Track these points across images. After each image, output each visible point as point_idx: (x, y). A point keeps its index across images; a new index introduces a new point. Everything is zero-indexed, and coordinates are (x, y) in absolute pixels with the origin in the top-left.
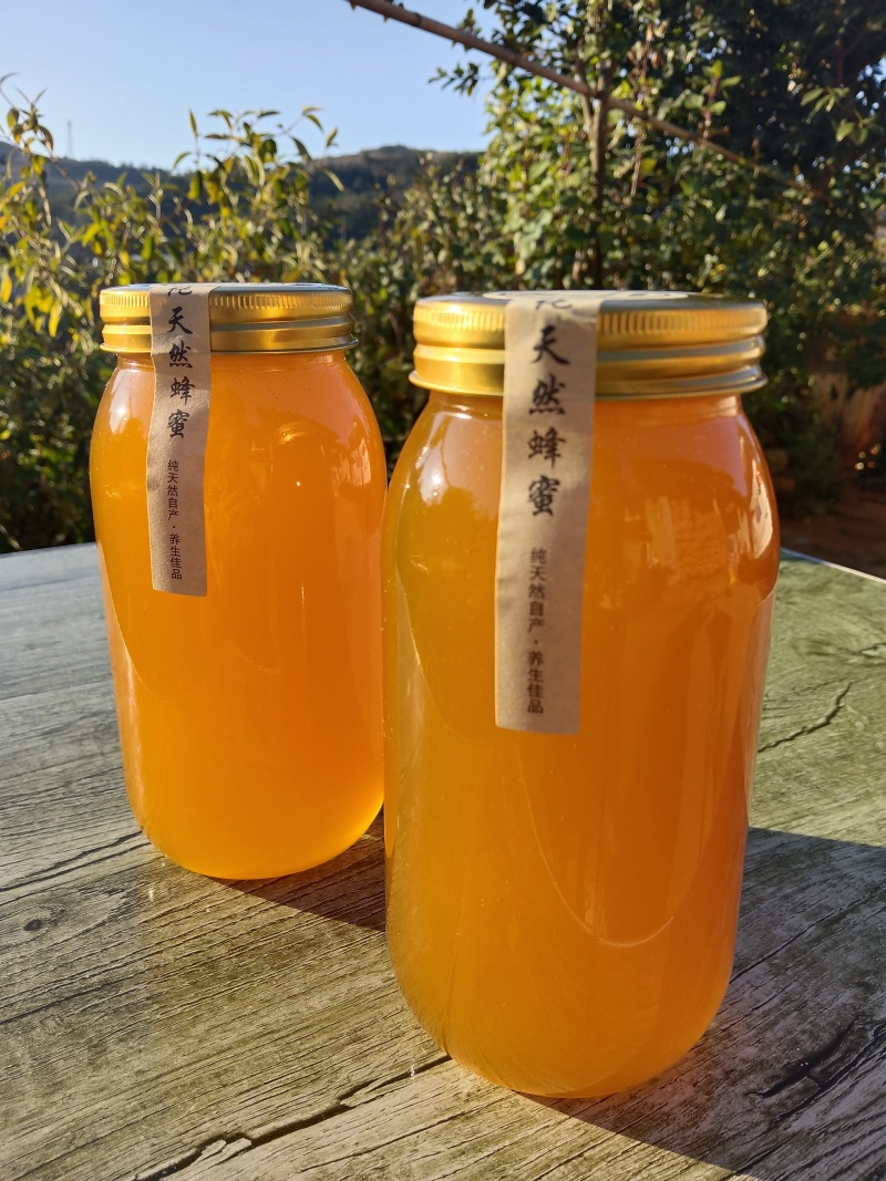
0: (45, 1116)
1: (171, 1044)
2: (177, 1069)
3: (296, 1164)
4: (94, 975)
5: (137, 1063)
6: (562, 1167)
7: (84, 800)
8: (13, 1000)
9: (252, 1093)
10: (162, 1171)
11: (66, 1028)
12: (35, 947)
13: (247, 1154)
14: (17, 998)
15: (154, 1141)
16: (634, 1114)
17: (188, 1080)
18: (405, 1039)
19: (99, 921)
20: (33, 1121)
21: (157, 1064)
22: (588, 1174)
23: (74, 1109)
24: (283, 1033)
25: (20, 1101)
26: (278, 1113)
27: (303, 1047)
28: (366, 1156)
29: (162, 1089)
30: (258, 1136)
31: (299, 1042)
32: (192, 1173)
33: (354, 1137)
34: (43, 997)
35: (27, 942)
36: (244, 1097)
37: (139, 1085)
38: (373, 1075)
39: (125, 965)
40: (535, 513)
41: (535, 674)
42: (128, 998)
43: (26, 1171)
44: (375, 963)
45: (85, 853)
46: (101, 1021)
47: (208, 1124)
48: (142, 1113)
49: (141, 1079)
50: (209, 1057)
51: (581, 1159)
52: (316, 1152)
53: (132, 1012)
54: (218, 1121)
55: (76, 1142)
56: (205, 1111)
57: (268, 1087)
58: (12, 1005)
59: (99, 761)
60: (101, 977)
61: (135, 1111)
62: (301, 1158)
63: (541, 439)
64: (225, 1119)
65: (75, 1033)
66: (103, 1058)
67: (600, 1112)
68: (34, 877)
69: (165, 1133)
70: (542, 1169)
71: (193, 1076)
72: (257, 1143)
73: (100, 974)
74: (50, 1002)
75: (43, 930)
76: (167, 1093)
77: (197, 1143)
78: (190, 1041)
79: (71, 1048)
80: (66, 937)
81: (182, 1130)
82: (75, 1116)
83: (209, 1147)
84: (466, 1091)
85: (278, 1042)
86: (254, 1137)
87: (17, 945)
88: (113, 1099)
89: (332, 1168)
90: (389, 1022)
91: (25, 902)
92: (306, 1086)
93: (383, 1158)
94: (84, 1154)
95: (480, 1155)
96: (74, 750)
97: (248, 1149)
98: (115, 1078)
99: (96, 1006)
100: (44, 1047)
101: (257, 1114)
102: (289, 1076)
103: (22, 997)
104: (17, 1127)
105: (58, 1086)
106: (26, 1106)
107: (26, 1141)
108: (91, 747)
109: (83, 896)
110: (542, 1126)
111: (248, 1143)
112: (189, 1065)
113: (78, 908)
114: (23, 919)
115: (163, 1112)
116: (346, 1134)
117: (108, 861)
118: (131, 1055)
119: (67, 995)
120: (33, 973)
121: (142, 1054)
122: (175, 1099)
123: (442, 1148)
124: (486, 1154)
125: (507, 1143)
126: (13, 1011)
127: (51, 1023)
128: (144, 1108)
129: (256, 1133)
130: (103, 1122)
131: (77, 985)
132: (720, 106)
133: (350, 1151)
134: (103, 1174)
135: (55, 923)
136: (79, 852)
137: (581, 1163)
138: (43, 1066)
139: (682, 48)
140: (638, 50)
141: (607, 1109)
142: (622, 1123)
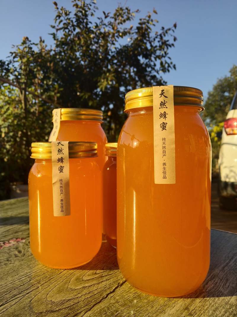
132: (58, 95)
139: (48, 81)
140: (36, 81)
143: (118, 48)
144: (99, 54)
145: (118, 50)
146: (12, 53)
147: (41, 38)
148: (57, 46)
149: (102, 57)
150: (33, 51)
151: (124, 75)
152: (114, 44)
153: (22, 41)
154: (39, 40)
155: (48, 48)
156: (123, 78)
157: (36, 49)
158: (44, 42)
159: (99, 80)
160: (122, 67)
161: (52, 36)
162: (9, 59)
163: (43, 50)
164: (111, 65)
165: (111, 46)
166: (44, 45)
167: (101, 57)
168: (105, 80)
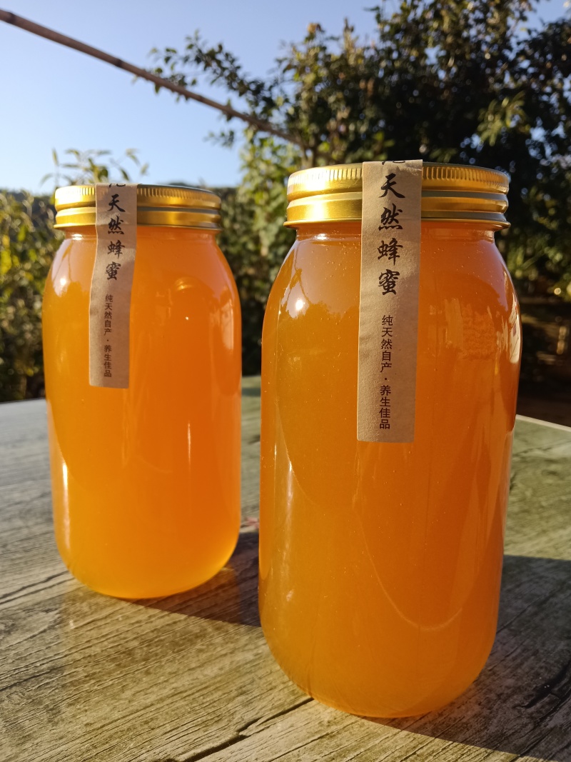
1: (108, 705)
2: (116, 721)
4: (43, 664)
5: (85, 719)
7: (18, 555)
9: (174, 732)
11: (28, 699)
16: (444, 725)
17: (125, 727)
18: (276, 690)
19: (42, 629)
21: (100, 719)
23: (42, 753)
24: (190, 692)
26: (195, 744)
27: (205, 701)
29: (107, 734)
30: (184, 760)
31: (202, 697)
33: (253, 755)
34: (7, 680)
36: (168, 735)
37: (89, 732)
38: (259, 715)
39: (66, 656)
40: (384, 293)
41: (385, 401)
42: (71, 677)
44: (246, 645)
45: (24, 588)
46: (53, 693)
47: (145, 755)
48: (94, 752)
49: (89, 729)
50: (137, 711)
51: (415, 756)
53: (76, 686)
54: (151, 752)
56: (141, 747)
57: (185, 728)
59: (25, 532)
60: (49, 665)
61: (88, 750)
63: (386, 245)
64: (157, 751)
65: (35, 702)
66: (59, 717)
67: (421, 726)
71: (129, 725)
73: (47, 663)
74: (12, 683)
76: (111, 737)
78: (122, 702)
79: (33, 712)
80: (18, 641)
84: (326, 720)
85: (187, 698)
88: (70, 743)
90: (264, 681)
92: (212, 725)
98: (70, 730)
99: (47, 684)
100: (13, 713)
101: (180, 745)
102: (199, 720)
105: (27, 738)
106: (4, 753)
108: (19, 523)
109: (27, 615)
110: (384, 738)
112: (124, 717)
113: (24, 622)
115: (111, 749)
116: (248, 754)
117: (42, 592)
118: (79, 713)
119: (25, 678)
121: (88, 713)
122: (118, 740)
123: (318, 757)
124: (349, 758)
125: (362, 750)
127: (15, 697)
128: (95, 747)
129: (182, 758)
130: (65, 759)
131: (31, 671)
135: (9, 633)
136: (20, 587)
138: (13, 725)
139: (358, 124)
140: (332, 124)
141: (426, 724)
142: (438, 731)
143: (535, 31)
144: (484, 48)
145: (534, 35)
146: (280, 61)
147: (346, 21)
148: (384, 37)
149: (492, 55)
150: (329, 56)
151: (545, 98)
152: (523, 18)
153: (306, 34)
154: (343, 25)
155: (361, 43)
156: (542, 106)
157: (335, 50)
158: (352, 30)
159: (480, 117)
160: (542, 77)
161: (374, 14)
162: (272, 76)
163: (352, 51)
164: (512, 75)
165: (516, 24)
166: (352, 36)
167: (487, 56)
168: (498, 117)
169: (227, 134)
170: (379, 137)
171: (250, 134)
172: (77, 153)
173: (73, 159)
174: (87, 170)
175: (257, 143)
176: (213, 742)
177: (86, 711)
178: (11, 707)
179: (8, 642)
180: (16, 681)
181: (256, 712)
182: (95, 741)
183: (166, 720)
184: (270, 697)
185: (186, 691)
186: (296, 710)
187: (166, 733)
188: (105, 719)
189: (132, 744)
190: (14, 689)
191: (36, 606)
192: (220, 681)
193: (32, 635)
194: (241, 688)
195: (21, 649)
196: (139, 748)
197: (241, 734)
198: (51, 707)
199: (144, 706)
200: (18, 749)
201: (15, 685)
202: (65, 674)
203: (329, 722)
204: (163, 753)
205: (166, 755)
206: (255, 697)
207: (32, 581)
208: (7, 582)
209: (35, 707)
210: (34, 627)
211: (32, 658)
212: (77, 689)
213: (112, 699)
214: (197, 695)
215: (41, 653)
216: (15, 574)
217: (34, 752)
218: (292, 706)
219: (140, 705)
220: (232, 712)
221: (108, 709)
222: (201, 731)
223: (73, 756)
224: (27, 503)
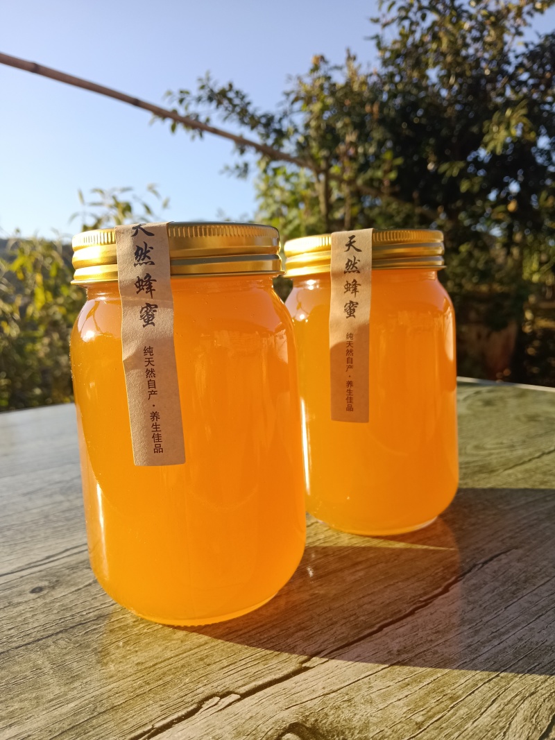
0: (69, 697)
1: (159, 645)
2: (168, 659)
3: (280, 705)
4: (89, 613)
5: (136, 659)
6: (487, 684)
7: (60, 524)
8: (29, 632)
9: (232, 667)
10: (173, 720)
11: (75, 644)
12: (40, 602)
13: (238, 704)
14: (32, 631)
15: (162, 703)
16: (525, 649)
17: (179, 664)
18: (338, 625)
20: (59, 701)
21: (151, 658)
22: (508, 686)
23: (92, 691)
24: (246, 630)
25: (47, 689)
26: (255, 677)
27: (262, 637)
28: (334, 694)
29: (161, 671)
30: (244, 691)
31: (258, 635)
32: (198, 720)
33: (320, 684)
34: (52, 628)
35: (34, 599)
36: (226, 670)
37: (141, 671)
38: (322, 648)
39: (113, 605)
42: (119, 623)
43: (60, 732)
44: (300, 587)
45: (66, 550)
46: (101, 637)
47: (202, 689)
48: (148, 688)
49: (141, 667)
50: (191, 649)
51: (498, 678)
52: (294, 696)
53: (124, 630)
54: (209, 686)
55: (98, 709)
56: (197, 681)
57: (243, 662)
58: (28, 635)
59: (66, 505)
60: (96, 613)
61: (140, 687)
62: (283, 702)
64: (215, 684)
65: (82, 646)
66: (108, 658)
68: (32, 565)
69: (169, 698)
70: (472, 687)
71: (183, 662)
72: (244, 696)
73: (94, 611)
74: (58, 630)
75: (45, 592)
76: (164, 674)
77: (197, 700)
78: (174, 642)
79: (81, 655)
80: (63, 594)
81: (182, 694)
82: (94, 694)
83: (207, 702)
84: (395, 649)
85: (243, 636)
86: (241, 692)
87: (26, 602)
88: (121, 681)
89: (309, 704)
90: (323, 617)
91: (27, 579)
92: (272, 658)
93: (347, 694)
94: (106, 716)
95: (421, 685)
96: (47, 500)
97: (239, 700)
98: (121, 669)
99: (95, 629)
100: (59, 656)
101: (239, 679)
102: (258, 654)
103: (36, 630)
104: (47, 705)
105: (75, 678)
106: (53, 692)
107: (56, 713)
108: (59, 498)
109: (72, 572)
110: (461, 663)
111: (238, 697)
112: (177, 655)
113: (69, 578)
114: (29, 587)
115: (164, 685)
116: (313, 683)
118: (130, 654)
119: (71, 625)
120: (42, 616)
121: (139, 653)
122: (172, 676)
123: (391, 684)
124: (425, 683)
125: (439, 675)
126: (31, 638)
127: (61, 642)
128: (148, 684)
129: (243, 690)
130: (117, 695)
131: (77, 619)
132: (393, 175)
133: (320, 692)
134: (125, 727)
135: (53, 588)
136: (63, 549)
137: (500, 680)
138: (60, 667)
139: (367, 146)
140: (342, 148)
141: (505, 648)
142: (520, 655)
143: (532, 43)
144: (483, 64)
145: (531, 47)
146: (288, 94)
147: (348, 51)
148: (385, 63)
149: (492, 71)
150: (334, 85)
151: (547, 107)
152: (519, 33)
153: (310, 65)
154: (345, 55)
155: (363, 71)
156: (545, 115)
157: (339, 79)
158: (354, 58)
159: (485, 129)
160: (542, 87)
161: (374, 43)
162: (281, 109)
163: (356, 79)
164: (513, 88)
165: (513, 39)
166: (355, 65)
167: (487, 72)
168: (502, 127)
169: (241, 165)
170: (388, 156)
171: (263, 165)
172: (101, 192)
173: (97, 198)
174: (111, 207)
175: (270, 173)
176: (275, 675)
177: (137, 652)
178: (57, 651)
179: (52, 596)
180: (62, 629)
181: (318, 645)
182: (147, 678)
183: (222, 656)
184: (332, 632)
185: (241, 630)
186: (362, 642)
187: (223, 668)
188: (157, 658)
189: (187, 680)
190: (60, 635)
191: (81, 564)
192: (276, 620)
193: (77, 588)
194: (299, 624)
195: (67, 601)
196: (195, 682)
197: (304, 665)
198: (100, 650)
199: (198, 645)
200: (67, 687)
201: (61, 632)
202: (112, 620)
203: (398, 651)
204: (222, 686)
205: (224, 688)
206: (315, 632)
207: (75, 544)
208: (50, 546)
209: (82, 651)
210: (79, 582)
211: (77, 608)
212: (126, 633)
213: (163, 640)
214: (253, 632)
215: (87, 603)
216: (58, 539)
217: (84, 690)
218: (356, 638)
219: (194, 644)
220: (292, 646)
221: (160, 649)
222: (261, 664)
223: (125, 692)
224: (68, 482)
